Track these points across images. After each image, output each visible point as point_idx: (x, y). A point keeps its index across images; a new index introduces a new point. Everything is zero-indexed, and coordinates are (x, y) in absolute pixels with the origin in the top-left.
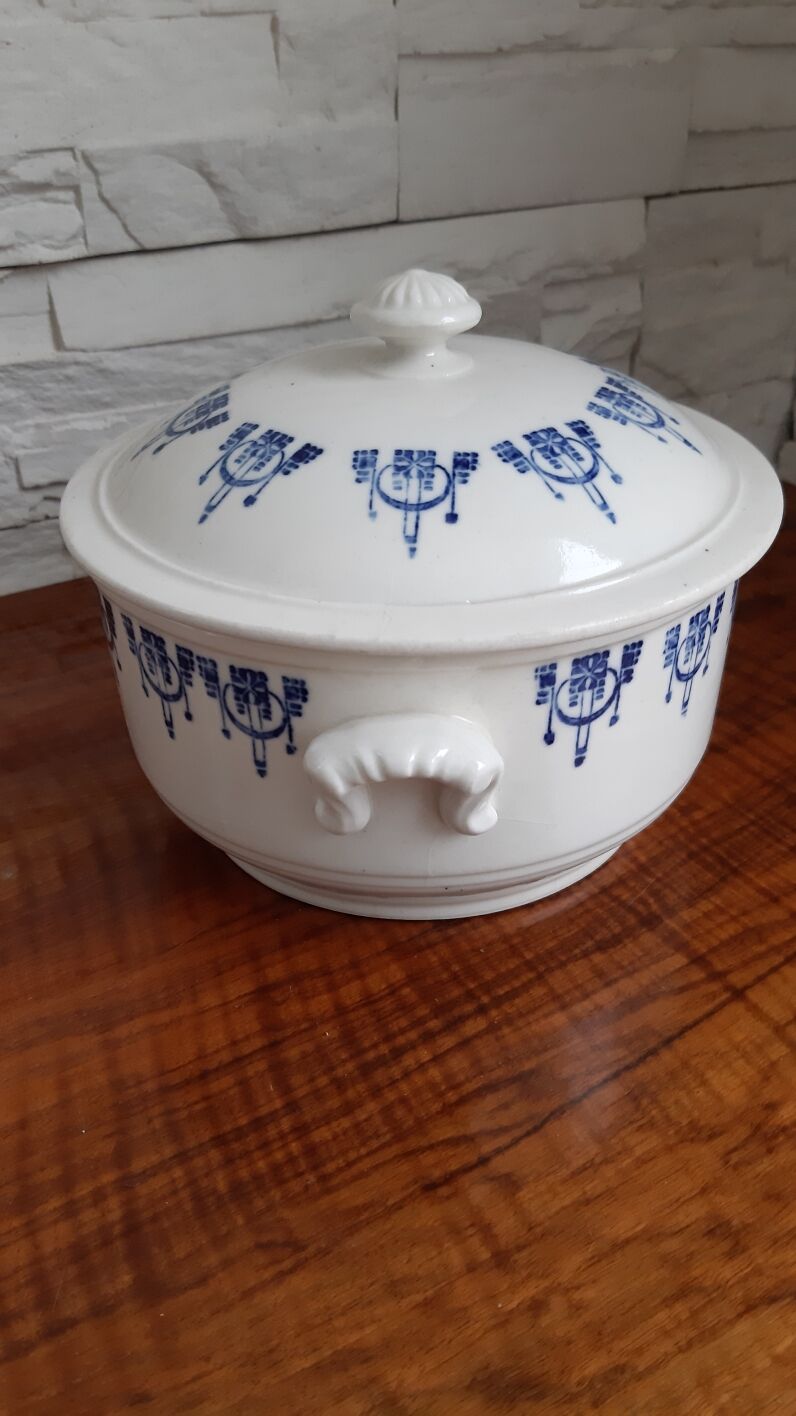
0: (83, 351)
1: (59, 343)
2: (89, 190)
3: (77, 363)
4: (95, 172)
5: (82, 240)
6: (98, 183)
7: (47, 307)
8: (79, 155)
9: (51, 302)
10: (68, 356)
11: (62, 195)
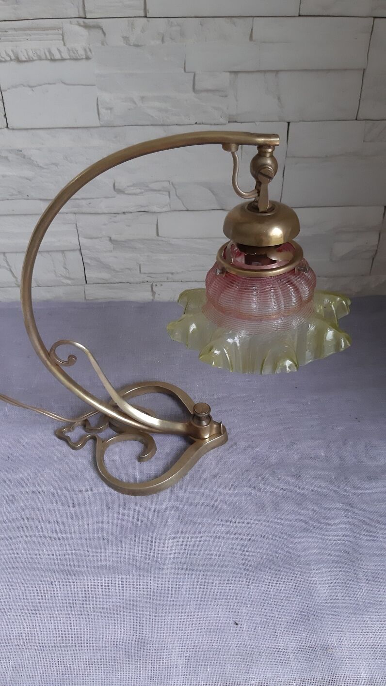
0: (164, 237)
1: (158, 235)
2: (173, 192)
3: (162, 241)
4: (175, 188)
5: (169, 206)
6: (176, 191)
7: (156, 223)
8: (171, 183)
9: (157, 222)
10: (160, 238)
11: (165, 193)
